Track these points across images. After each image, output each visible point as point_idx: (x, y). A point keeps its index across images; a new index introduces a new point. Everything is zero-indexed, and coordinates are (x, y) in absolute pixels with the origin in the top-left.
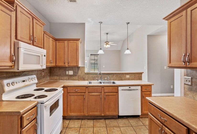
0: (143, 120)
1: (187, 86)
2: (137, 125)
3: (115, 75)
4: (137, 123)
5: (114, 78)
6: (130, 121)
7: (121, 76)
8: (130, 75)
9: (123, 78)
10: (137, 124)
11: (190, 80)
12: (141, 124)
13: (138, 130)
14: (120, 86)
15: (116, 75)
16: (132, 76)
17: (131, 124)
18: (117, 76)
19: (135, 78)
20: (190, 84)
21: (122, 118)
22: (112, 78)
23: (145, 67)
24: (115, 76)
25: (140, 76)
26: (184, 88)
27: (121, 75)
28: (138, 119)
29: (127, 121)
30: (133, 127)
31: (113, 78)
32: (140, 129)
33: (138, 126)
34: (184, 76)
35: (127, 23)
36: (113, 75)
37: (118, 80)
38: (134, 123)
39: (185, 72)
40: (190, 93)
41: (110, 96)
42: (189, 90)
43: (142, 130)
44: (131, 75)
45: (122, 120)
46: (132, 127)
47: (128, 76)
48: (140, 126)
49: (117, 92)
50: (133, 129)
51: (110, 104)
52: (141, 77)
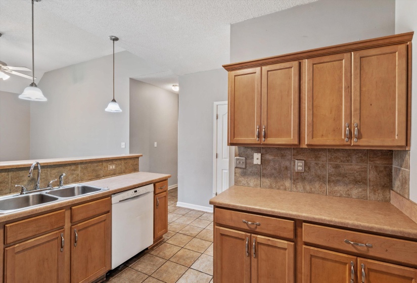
0: (158, 252)
1: (239, 171)
2: (155, 268)
3: (79, 166)
4: (152, 263)
5: (78, 175)
6: (136, 268)
7: (97, 168)
8: (116, 162)
9: (102, 172)
10: (154, 265)
11: (244, 161)
12: (161, 260)
13: (165, 275)
14: (114, 194)
15: (82, 168)
16: (121, 164)
17: (145, 272)
18: (86, 168)
19: (126, 168)
20: (244, 167)
21: (117, 273)
22: (71, 178)
23: (123, 144)
24: (79, 169)
25: (135, 163)
26: (235, 173)
27: (96, 164)
28: (149, 255)
29: (133, 272)
30: (152, 276)
31: (74, 176)
32: (166, 271)
33: (160, 269)
34: (235, 156)
35: (113, 38)
36: (73, 167)
37: (90, 178)
38: (149, 267)
39: (237, 150)
40: (243, 179)
41: (90, 229)
42: (242, 175)
43: (170, 270)
44: (119, 162)
45: (118, 277)
46: (151, 279)
47: (112, 167)
48: (163, 266)
49: (109, 212)
50: (155, 280)
51: (90, 250)
52: (137, 165)
